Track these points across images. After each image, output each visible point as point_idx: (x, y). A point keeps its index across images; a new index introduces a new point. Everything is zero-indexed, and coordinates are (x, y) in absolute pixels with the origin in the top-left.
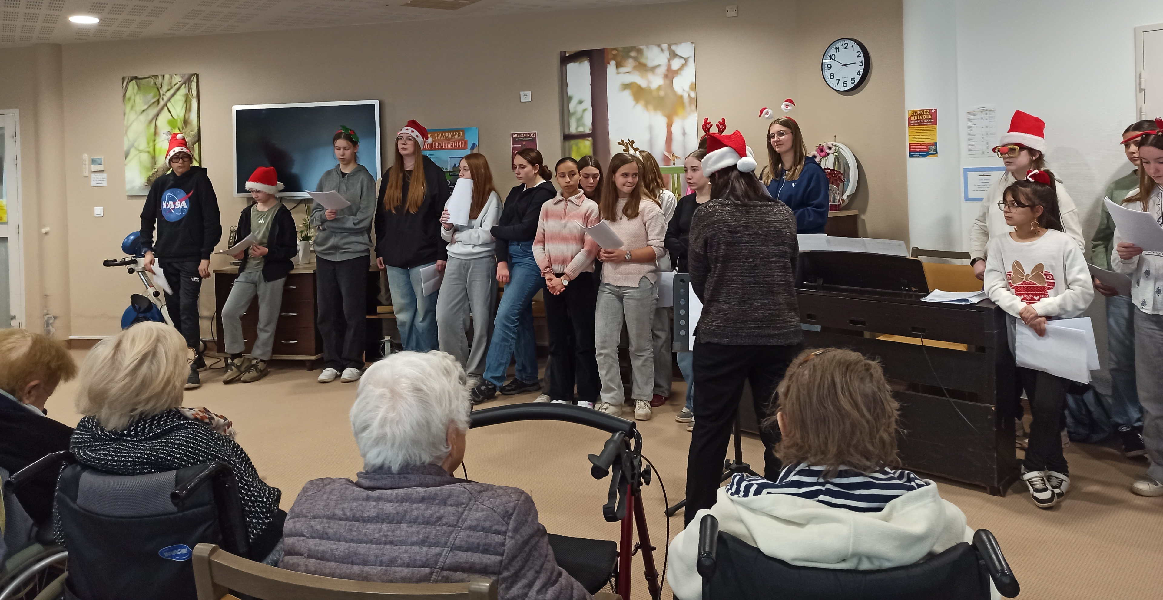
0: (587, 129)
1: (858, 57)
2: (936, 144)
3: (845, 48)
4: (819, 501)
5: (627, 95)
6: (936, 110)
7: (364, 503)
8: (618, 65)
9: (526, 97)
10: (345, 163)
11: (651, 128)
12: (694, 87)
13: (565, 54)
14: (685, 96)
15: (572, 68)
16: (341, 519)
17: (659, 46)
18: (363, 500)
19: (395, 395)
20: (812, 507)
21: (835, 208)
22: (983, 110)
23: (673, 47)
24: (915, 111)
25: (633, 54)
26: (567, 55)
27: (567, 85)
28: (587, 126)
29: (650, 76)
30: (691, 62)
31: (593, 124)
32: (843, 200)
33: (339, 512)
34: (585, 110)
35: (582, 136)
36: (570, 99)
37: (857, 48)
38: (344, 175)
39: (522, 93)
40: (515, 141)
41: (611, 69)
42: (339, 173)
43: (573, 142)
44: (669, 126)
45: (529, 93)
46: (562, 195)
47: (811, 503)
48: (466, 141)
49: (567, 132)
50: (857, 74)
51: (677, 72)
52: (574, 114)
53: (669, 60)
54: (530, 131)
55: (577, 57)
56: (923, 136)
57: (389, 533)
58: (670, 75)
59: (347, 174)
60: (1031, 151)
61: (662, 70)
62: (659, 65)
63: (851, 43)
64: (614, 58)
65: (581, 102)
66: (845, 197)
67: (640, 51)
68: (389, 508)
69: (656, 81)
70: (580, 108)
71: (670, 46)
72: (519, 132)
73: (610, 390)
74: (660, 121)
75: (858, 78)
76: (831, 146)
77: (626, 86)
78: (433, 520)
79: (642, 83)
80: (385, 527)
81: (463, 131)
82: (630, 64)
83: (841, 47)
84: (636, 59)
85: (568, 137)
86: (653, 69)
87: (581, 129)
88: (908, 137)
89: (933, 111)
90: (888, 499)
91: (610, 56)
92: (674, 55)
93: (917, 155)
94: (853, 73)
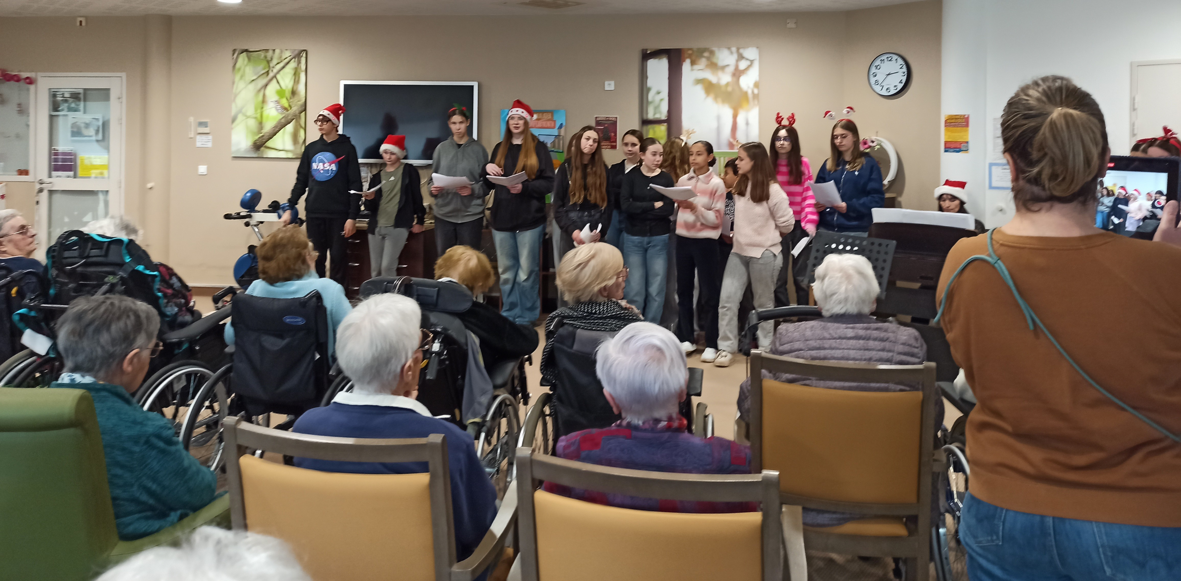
0: (663, 116)
1: (901, 68)
2: (967, 142)
3: (890, 60)
5: (699, 90)
6: (968, 115)
8: (693, 63)
9: (610, 85)
11: (719, 118)
12: (756, 85)
13: (647, 51)
14: (750, 92)
15: (652, 64)
17: (729, 48)
23: (741, 51)
24: (951, 115)
25: (706, 54)
27: (647, 78)
28: (663, 113)
29: (720, 74)
30: (756, 64)
31: (669, 111)
34: (662, 100)
35: (659, 122)
36: (649, 90)
37: (901, 61)
38: (459, 146)
39: (606, 83)
41: (686, 66)
43: (649, 125)
44: (735, 117)
45: (612, 83)
48: (555, 121)
49: (645, 118)
51: (743, 72)
52: (651, 102)
53: (737, 61)
54: (611, 116)
55: (657, 54)
56: (957, 136)
58: (737, 74)
59: (462, 144)
61: (731, 69)
62: (728, 65)
63: (895, 57)
64: (690, 56)
65: (658, 93)
67: (712, 53)
69: (725, 78)
70: (658, 98)
71: (738, 49)
72: (605, 116)
74: (727, 112)
75: (901, 86)
76: (874, 140)
77: (699, 81)
79: (713, 79)
81: (552, 112)
82: (703, 63)
83: (886, 59)
84: (708, 59)
85: (646, 122)
86: (723, 68)
87: (658, 116)
88: (944, 135)
89: (966, 116)
91: (686, 55)
92: (741, 57)
93: (952, 150)
94: (896, 81)
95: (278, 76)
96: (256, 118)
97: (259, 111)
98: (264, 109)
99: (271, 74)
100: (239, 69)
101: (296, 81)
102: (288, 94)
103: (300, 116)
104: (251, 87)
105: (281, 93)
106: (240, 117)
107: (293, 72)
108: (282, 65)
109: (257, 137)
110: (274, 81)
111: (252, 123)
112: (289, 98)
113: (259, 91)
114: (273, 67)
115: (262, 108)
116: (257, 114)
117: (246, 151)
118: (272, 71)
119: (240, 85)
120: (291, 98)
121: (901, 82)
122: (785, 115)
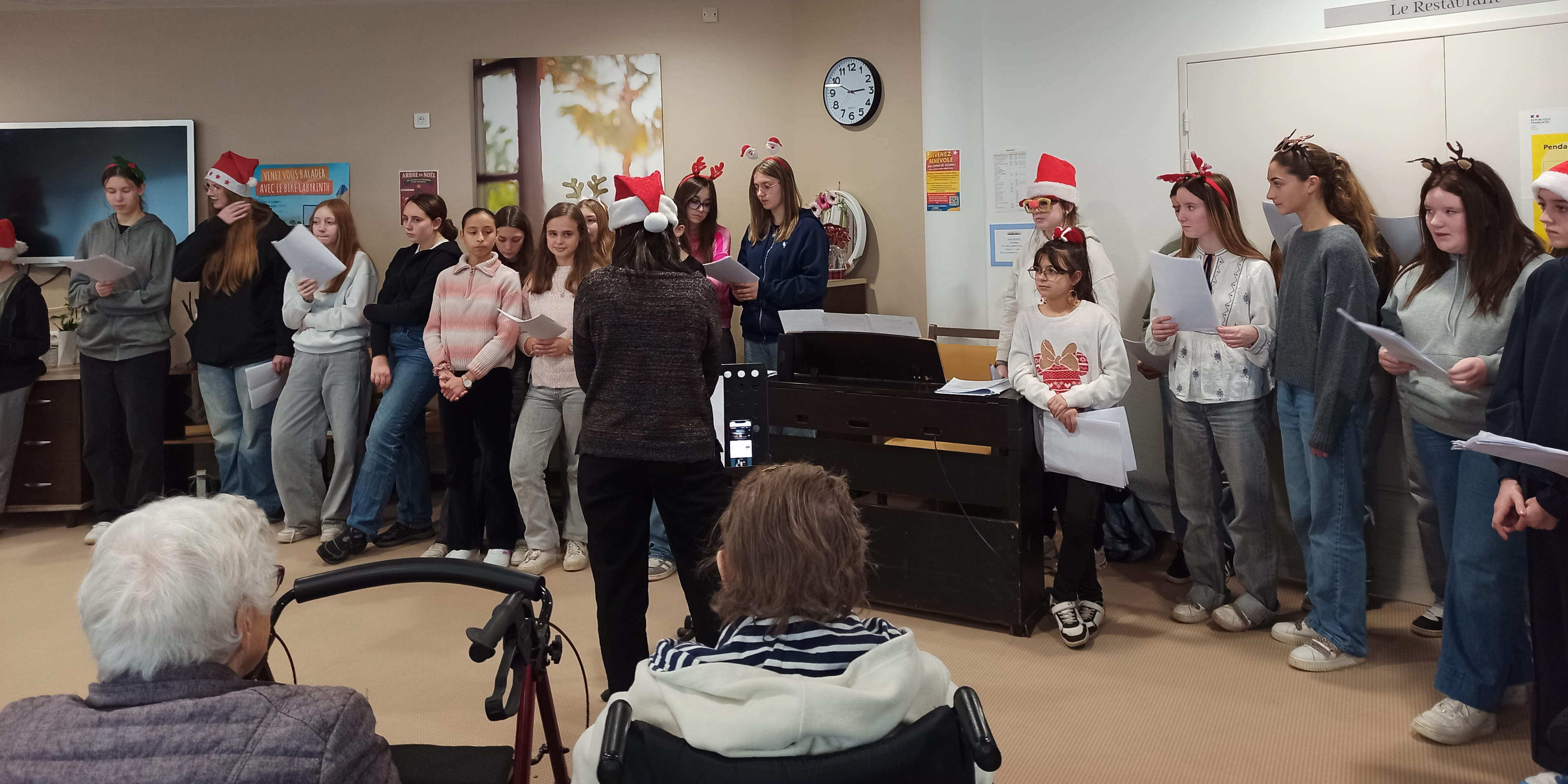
0: (512, 167)
1: (867, 81)
2: (958, 194)
3: (852, 70)
4: (765, 667)
5: (568, 123)
6: (958, 151)
7: (94, 731)
8: (556, 81)
9: (422, 121)
10: (124, 211)
11: (600, 164)
12: (660, 114)
13: (481, 63)
14: (648, 125)
15: (489, 81)
16: (54, 758)
17: (613, 57)
18: (92, 726)
19: (150, 562)
20: (757, 675)
21: (837, 275)
22: (1012, 153)
23: (632, 60)
24: (934, 153)
25: (577, 66)
26: (484, 64)
27: (483, 106)
28: (511, 164)
29: (600, 97)
30: (657, 80)
31: (521, 160)
32: (848, 266)
33: (52, 748)
34: (508, 142)
35: (505, 178)
36: (487, 125)
37: (867, 71)
38: (122, 229)
39: (417, 116)
40: (404, 183)
41: (546, 86)
42: (115, 225)
43: (490, 186)
44: (626, 166)
45: (427, 116)
46: (467, 261)
47: (756, 670)
48: (331, 183)
49: (481, 172)
50: (866, 104)
51: (637, 93)
52: (492, 146)
53: (626, 77)
54: (426, 169)
55: (498, 67)
56: (944, 184)
57: (133, 773)
58: (628, 97)
59: (128, 227)
60: (1064, 204)
61: (618, 89)
62: (613, 83)
63: (859, 64)
64: (551, 70)
65: (502, 130)
66: (850, 261)
67: (586, 63)
68: (134, 734)
69: (608, 104)
70: (502, 139)
71: (627, 57)
72: (411, 170)
73: (537, 530)
74: (612, 159)
75: (867, 109)
76: (834, 195)
77: (567, 110)
78: (206, 746)
79: (590, 106)
80: (126, 764)
81: (325, 167)
82: (572, 80)
83: (847, 69)
84: (580, 73)
85: (483, 179)
86: (605, 88)
87: (502, 168)
88: (927, 185)
89: (955, 153)
90: (851, 656)
91: (545, 68)
92: (633, 70)
93: (937, 207)
94: (861, 102)
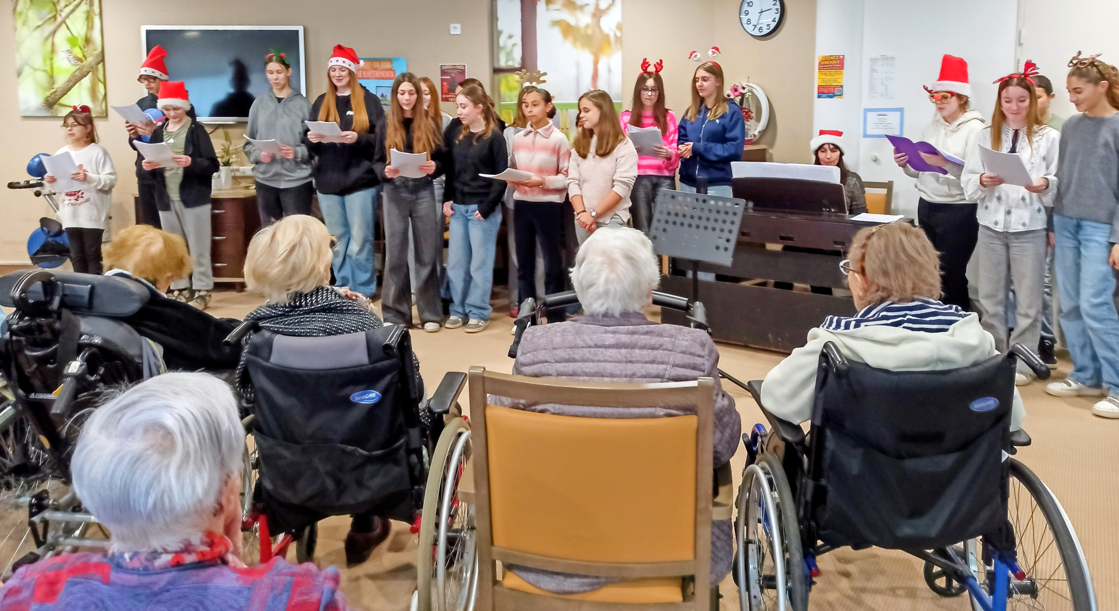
0: (516, 63)
1: (774, 5)
2: (842, 86)
4: (904, 327)
5: (556, 32)
6: (844, 56)
8: (548, 3)
9: (456, 29)
10: (279, 87)
11: (578, 65)
12: (619, 27)
14: (612, 35)
15: (502, 2)
19: (613, 261)
22: (884, 58)
24: (825, 56)
27: (497, 19)
28: (516, 61)
29: (579, 14)
30: (618, 2)
31: (523, 58)
32: (755, 135)
34: (514, 45)
35: (512, 70)
36: (500, 33)
38: (279, 99)
39: (452, 26)
40: (443, 72)
41: (541, 6)
43: (502, 75)
44: (596, 63)
45: (458, 26)
49: (496, 66)
51: (604, 12)
52: (503, 48)
54: (457, 64)
56: (829, 80)
58: (598, 14)
60: (960, 96)
61: (591, 9)
62: (588, 4)
65: (510, 37)
66: (757, 132)
69: (584, 19)
70: (510, 43)
72: (448, 64)
74: (586, 58)
75: (773, 25)
76: (745, 86)
77: (556, 23)
78: (657, 346)
79: (572, 21)
81: (390, 60)
82: (560, 2)
85: (497, 71)
86: (582, 7)
87: (510, 64)
88: (818, 80)
89: (841, 57)
93: (825, 95)
94: (769, 20)
95: (68, 21)
96: (45, 71)
97: (48, 62)
98: (54, 60)
99: (59, 19)
100: (21, 14)
101: (90, 27)
102: (81, 42)
103: (97, 69)
104: (37, 34)
105: (72, 41)
106: (27, 70)
107: (84, 16)
108: (71, 7)
109: (48, 94)
110: (64, 26)
111: (42, 77)
112: (82, 47)
113: (47, 39)
114: (61, 11)
115: (52, 59)
116: (46, 66)
117: (38, 109)
118: (60, 15)
119: (23, 32)
120: (85, 47)
121: (774, 21)
122: (652, 61)
